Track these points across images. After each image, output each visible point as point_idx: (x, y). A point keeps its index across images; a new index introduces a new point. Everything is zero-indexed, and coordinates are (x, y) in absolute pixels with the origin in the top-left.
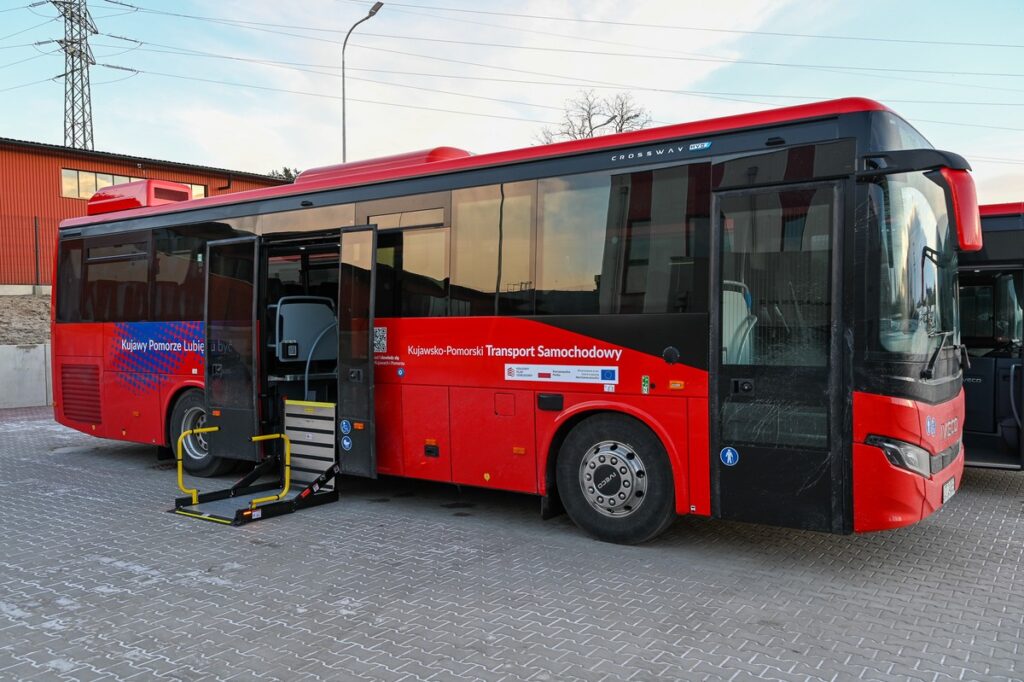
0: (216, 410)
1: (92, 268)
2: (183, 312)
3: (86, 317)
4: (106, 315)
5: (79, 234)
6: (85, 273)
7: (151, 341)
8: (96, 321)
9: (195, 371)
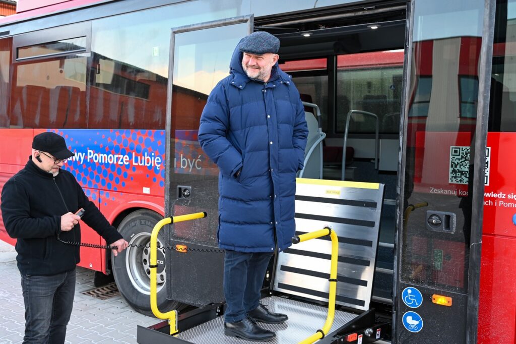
0: (180, 244)
1: (21, 68)
2: (131, 119)
3: (14, 123)
4: (37, 121)
5: (8, 33)
6: (14, 76)
7: (89, 151)
8: (25, 126)
9: (146, 190)
